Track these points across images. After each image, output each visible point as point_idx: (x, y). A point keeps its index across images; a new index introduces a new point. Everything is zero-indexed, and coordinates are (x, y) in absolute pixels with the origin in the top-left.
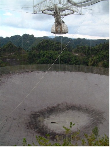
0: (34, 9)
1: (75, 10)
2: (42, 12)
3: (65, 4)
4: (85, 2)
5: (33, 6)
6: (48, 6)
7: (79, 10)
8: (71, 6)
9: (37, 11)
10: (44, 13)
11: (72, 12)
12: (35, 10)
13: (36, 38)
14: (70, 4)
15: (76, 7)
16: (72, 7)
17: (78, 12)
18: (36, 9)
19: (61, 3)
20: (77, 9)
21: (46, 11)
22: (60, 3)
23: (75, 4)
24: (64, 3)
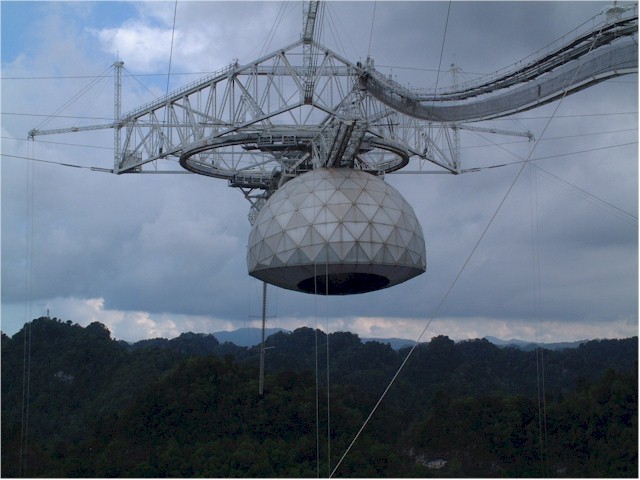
0: (118, 139)
1: (412, 145)
2: (183, 162)
3: (342, 105)
4: (487, 88)
5: (112, 122)
6: (226, 118)
7: (441, 144)
8: (385, 121)
9: (145, 157)
10: (192, 170)
11: (390, 157)
12: (132, 148)
13: (123, 345)
14: (375, 107)
15: (422, 123)
16: (391, 125)
17: (436, 158)
18: (136, 139)
19: (315, 98)
20: (428, 140)
21: (208, 158)
22: (308, 100)
23: (410, 105)
24: (337, 102)
